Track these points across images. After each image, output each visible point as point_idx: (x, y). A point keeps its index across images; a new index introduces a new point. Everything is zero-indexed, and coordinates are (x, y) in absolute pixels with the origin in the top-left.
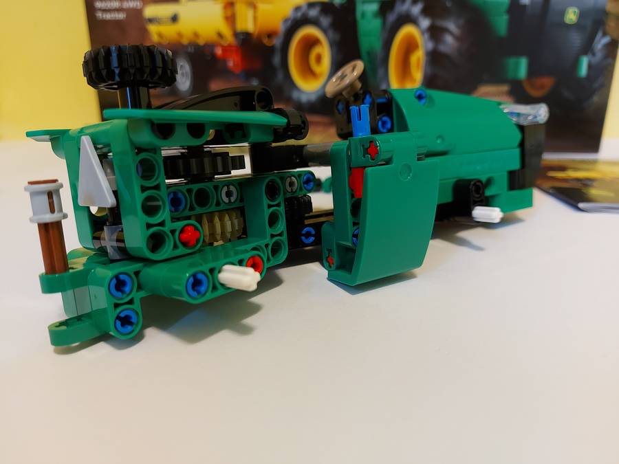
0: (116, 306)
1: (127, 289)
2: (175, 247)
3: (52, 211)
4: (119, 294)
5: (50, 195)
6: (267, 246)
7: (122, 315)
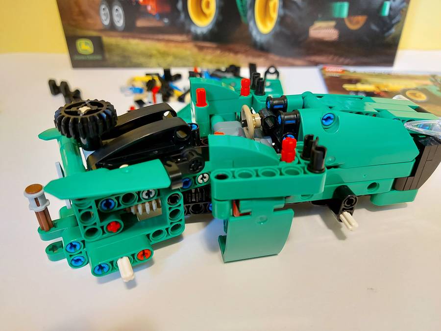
0: (71, 256)
1: (78, 248)
2: (104, 233)
3: (38, 205)
4: (73, 250)
5: (36, 199)
6: (167, 229)
7: (75, 259)
